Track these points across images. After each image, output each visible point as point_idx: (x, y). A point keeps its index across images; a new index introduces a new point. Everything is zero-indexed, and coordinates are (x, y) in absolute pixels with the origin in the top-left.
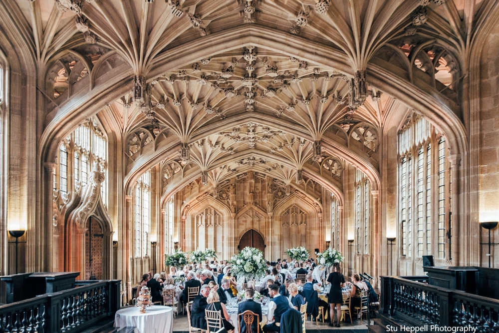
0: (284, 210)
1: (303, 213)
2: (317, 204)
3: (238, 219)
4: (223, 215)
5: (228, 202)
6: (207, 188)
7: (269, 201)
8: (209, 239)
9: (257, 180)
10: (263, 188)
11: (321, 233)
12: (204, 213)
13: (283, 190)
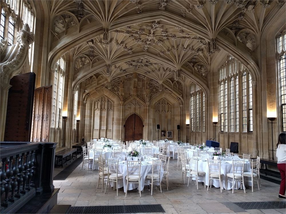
0: (157, 101)
1: (169, 104)
2: (180, 99)
3: (125, 106)
4: (114, 103)
5: (118, 93)
6: (104, 82)
7: (148, 94)
8: (103, 119)
9: (139, 80)
10: (143, 85)
11: (182, 119)
12: (100, 101)
13: (157, 88)
